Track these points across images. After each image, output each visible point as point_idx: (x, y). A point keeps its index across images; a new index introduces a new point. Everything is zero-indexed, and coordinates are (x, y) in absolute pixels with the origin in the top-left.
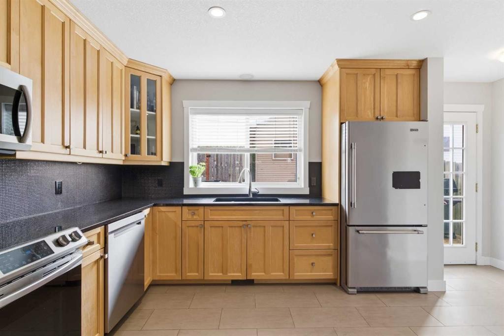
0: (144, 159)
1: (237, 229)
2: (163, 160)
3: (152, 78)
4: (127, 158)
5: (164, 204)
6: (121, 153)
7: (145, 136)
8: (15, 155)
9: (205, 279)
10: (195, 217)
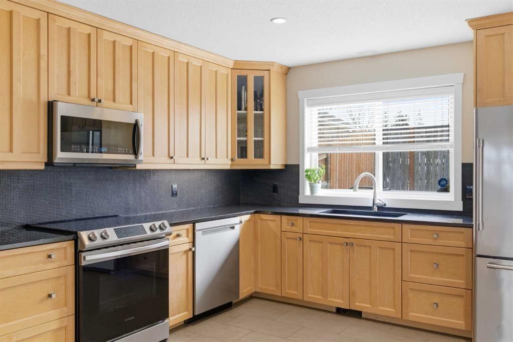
0: (251, 162)
1: (338, 246)
2: (272, 163)
3: (259, 74)
4: (233, 162)
5: (272, 212)
6: (227, 158)
7: (251, 139)
8: (135, 167)
9: (304, 299)
10: (294, 228)
